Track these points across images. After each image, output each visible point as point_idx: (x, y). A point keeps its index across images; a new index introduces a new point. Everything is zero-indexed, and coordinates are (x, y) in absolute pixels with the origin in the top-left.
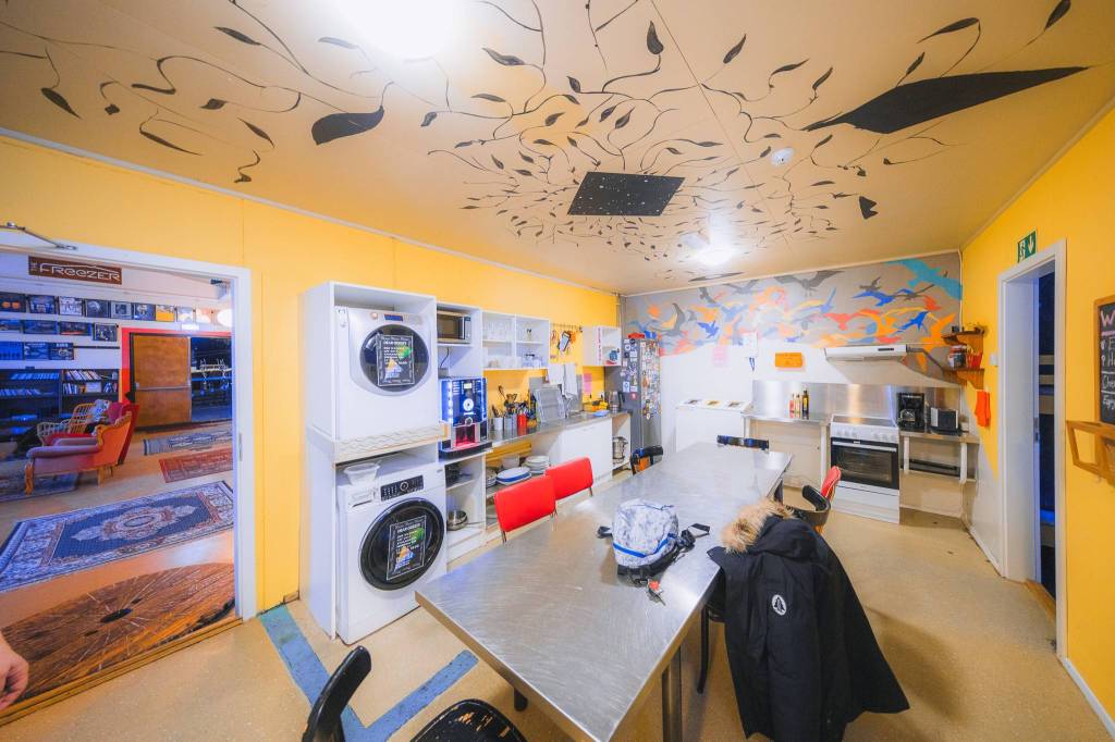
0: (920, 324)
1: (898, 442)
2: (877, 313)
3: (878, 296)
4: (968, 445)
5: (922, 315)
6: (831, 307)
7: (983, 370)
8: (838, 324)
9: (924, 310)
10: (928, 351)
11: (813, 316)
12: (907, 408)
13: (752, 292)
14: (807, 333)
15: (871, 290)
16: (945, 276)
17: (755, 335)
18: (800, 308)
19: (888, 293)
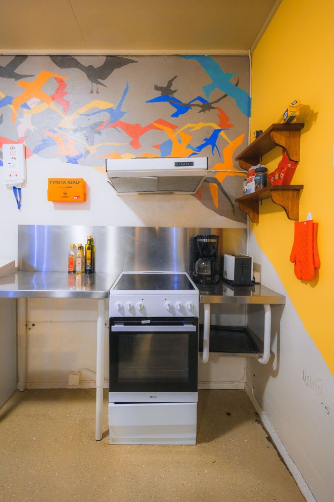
0: (214, 145)
1: (198, 315)
2: (174, 127)
3: (175, 102)
4: (272, 306)
5: (216, 133)
6: (122, 114)
7: (298, 189)
8: (131, 139)
9: (217, 128)
10: (220, 181)
11: (100, 124)
12: (203, 256)
13: (18, 77)
14: (93, 149)
15: (166, 94)
16: (237, 85)
17: (19, 148)
18: (83, 110)
19: (185, 100)
